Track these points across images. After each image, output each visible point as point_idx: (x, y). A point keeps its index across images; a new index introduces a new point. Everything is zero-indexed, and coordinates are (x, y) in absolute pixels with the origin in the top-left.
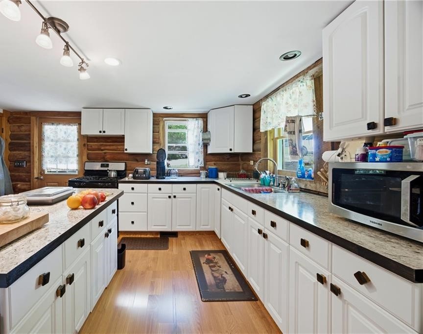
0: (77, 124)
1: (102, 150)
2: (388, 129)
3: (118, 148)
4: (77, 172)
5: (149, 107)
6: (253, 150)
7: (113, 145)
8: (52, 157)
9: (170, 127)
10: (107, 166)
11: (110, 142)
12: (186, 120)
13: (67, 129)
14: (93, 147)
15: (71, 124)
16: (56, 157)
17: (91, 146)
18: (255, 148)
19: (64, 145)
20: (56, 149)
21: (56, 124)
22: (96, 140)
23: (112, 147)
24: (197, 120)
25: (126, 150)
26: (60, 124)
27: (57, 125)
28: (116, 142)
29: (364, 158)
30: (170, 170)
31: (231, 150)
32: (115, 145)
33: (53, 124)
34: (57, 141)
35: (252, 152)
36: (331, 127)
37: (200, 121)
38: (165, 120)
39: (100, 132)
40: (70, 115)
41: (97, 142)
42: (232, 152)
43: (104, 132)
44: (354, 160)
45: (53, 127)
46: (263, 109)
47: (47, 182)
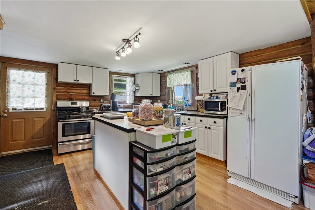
0: (46, 72)
1: (69, 93)
2: (215, 92)
3: (81, 92)
4: (45, 109)
5: (108, 68)
6: (160, 95)
7: (77, 90)
8: (19, 97)
9: (115, 80)
10: (76, 104)
11: (76, 87)
12: (125, 77)
13: (35, 75)
14: (61, 90)
15: (40, 72)
16: (24, 97)
17: (60, 90)
18: (161, 94)
19: (32, 87)
20: (23, 90)
21: (23, 70)
22: (64, 85)
23: (77, 91)
24: (131, 77)
25: (94, 93)
26: (28, 70)
27: (25, 71)
28: (80, 87)
29: (210, 98)
30: (119, 106)
31: (151, 95)
32: (79, 90)
33: (20, 69)
34: (24, 84)
35: (159, 96)
36: (201, 90)
37: (133, 78)
38: (113, 76)
39: (75, 80)
40: (41, 65)
41: (64, 87)
42: (152, 95)
43: (78, 81)
44: (208, 99)
45: (20, 72)
46: (168, 78)
47: (11, 119)
